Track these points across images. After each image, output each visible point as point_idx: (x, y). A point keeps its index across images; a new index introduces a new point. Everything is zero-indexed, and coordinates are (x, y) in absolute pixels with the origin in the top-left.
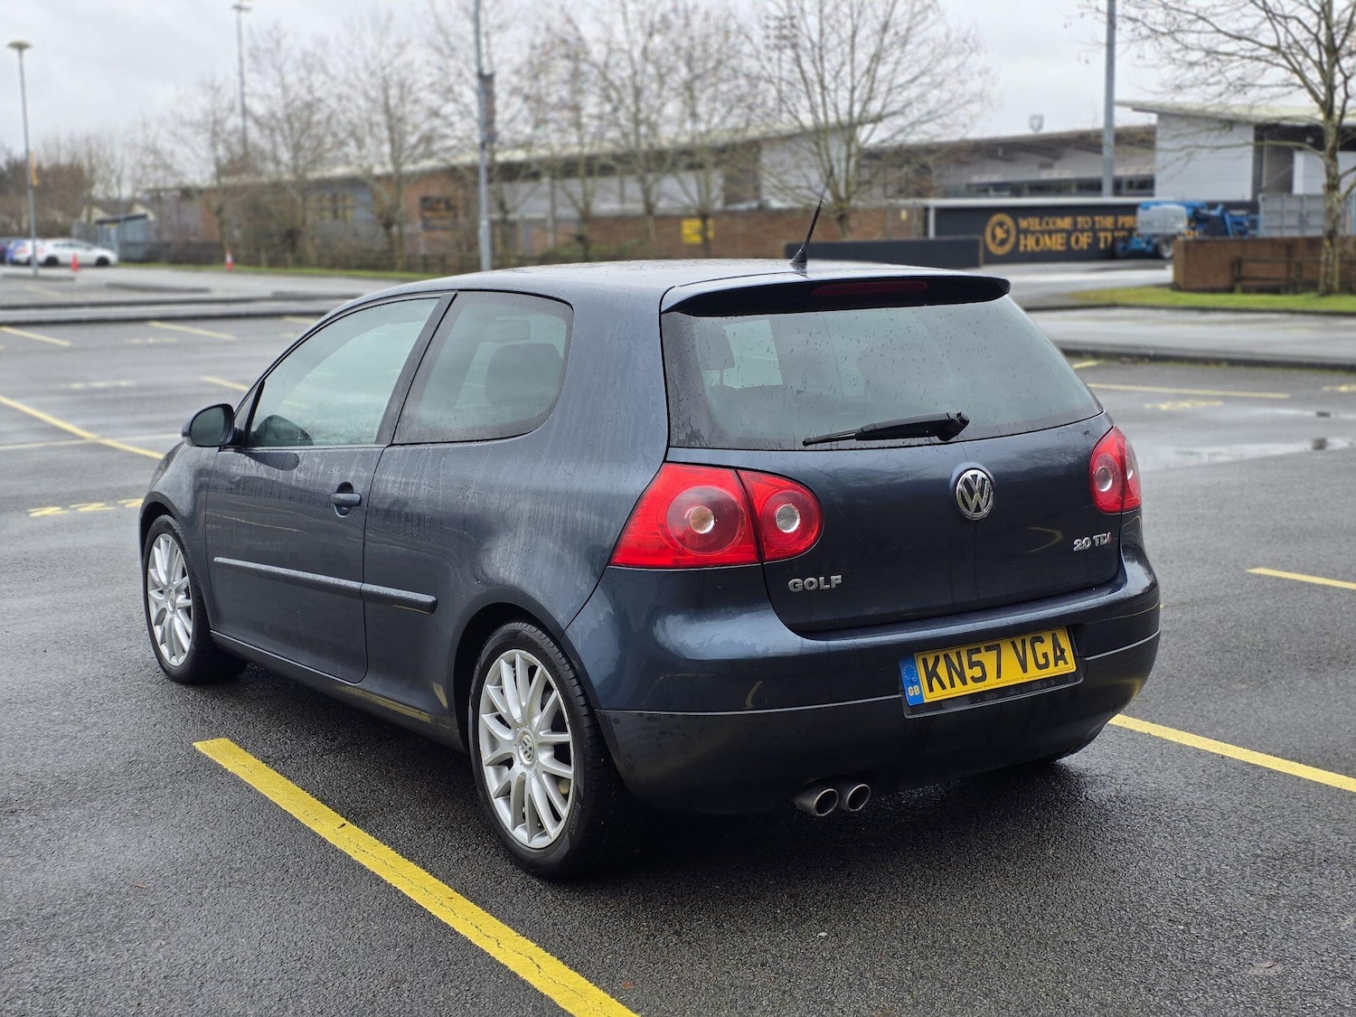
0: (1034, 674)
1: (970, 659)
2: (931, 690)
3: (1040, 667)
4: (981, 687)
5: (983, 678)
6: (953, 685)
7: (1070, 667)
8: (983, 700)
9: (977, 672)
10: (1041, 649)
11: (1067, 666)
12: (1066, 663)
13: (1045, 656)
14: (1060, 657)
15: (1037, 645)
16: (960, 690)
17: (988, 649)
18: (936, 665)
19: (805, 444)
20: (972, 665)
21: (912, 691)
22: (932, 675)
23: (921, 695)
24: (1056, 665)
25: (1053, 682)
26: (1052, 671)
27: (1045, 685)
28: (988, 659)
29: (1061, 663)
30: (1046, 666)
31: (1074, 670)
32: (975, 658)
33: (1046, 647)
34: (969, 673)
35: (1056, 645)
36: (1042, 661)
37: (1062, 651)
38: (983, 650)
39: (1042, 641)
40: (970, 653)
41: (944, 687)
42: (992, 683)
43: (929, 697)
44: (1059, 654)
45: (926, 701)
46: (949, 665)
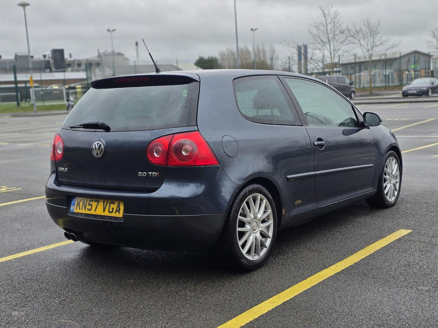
0: (107, 213)
1: (89, 203)
2: (76, 209)
3: (109, 212)
4: (89, 212)
5: (90, 210)
6: (82, 209)
7: (120, 215)
8: (89, 217)
9: (89, 207)
10: (112, 206)
11: (119, 214)
12: (119, 213)
13: (113, 209)
14: (118, 211)
15: (112, 205)
16: (83, 211)
17: (96, 201)
18: (80, 202)
19: (71, 128)
20: (89, 205)
21: (72, 208)
22: (78, 204)
23: (74, 209)
24: (115, 213)
25: (113, 219)
26: (113, 215)
27: (109, 218)
28: (94, 204)
29: (117, 213)
30: (112, 212)
31: (121, 216)
32: (91, 203)
33: (115, 206)
34: (88, 207)
35: (119, 206)
36: (111, 210)
37: (120, 209)
38: (94, 201)
39: (114, 203)
40: (90, 201)
41: (80, 209)
42: (92, 212)
43: (75, 211)
44: (118, 210)
45: (74, 212)
46: (83, 203)
